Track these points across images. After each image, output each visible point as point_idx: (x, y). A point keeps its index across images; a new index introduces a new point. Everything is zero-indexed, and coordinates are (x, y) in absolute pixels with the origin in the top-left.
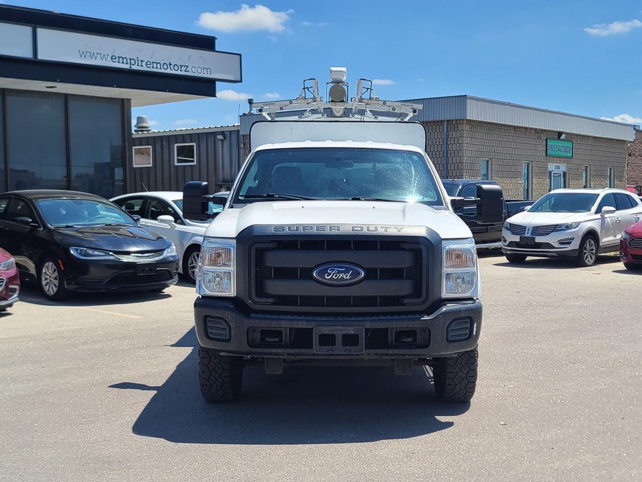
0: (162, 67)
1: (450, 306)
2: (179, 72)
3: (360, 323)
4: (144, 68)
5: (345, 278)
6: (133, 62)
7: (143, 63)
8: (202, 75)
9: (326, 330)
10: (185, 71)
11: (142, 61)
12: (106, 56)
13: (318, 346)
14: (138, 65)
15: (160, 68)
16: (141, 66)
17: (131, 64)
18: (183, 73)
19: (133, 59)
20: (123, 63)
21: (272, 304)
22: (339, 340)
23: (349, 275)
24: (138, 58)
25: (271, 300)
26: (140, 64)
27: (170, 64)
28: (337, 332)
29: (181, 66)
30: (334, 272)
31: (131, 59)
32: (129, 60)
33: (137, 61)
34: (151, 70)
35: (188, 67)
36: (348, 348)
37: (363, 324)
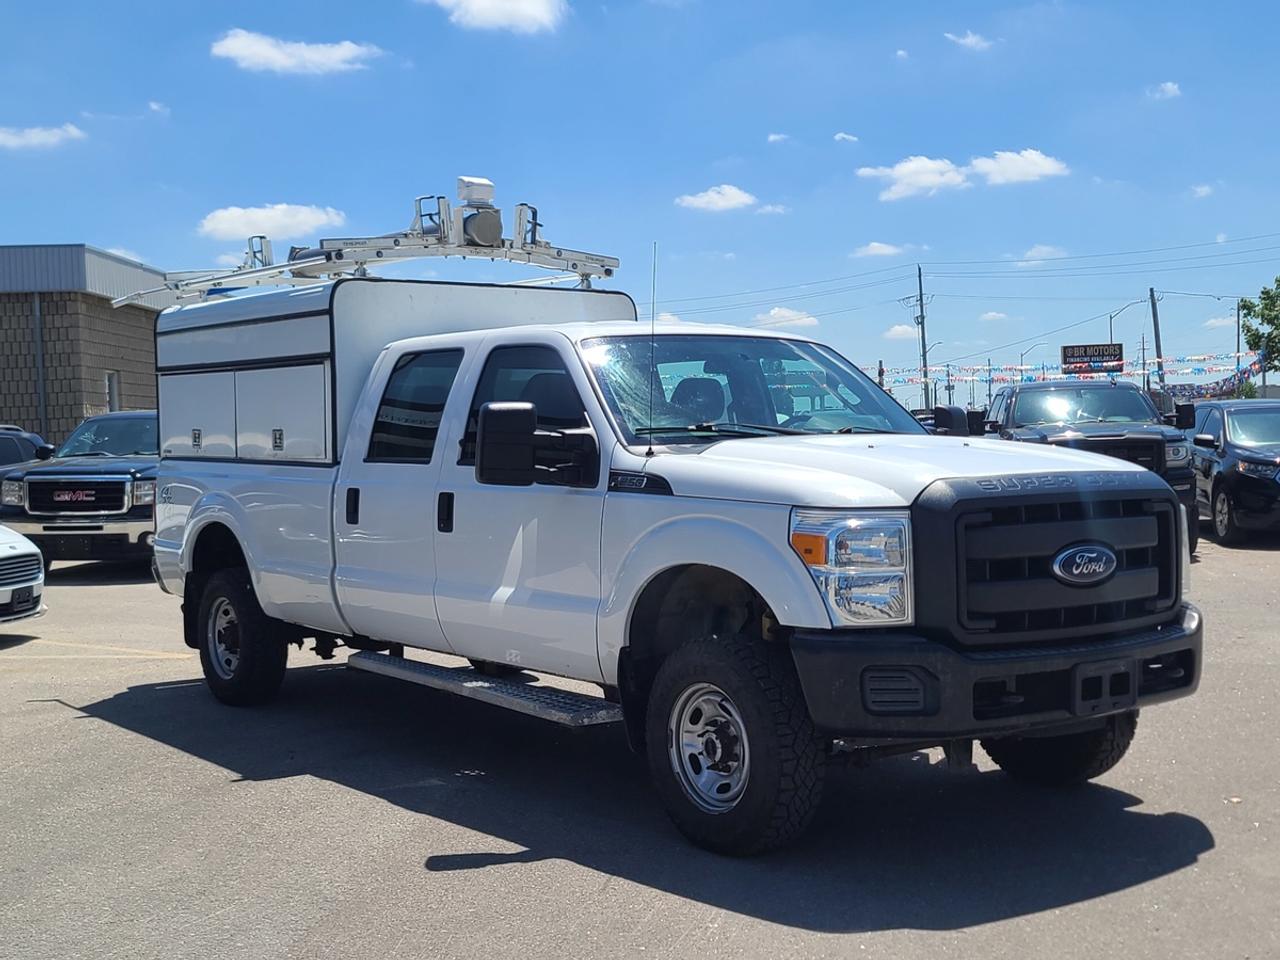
5: (1097, 570)
9: (1092, 670)
13: (1081, 702)
21: (992, 631)
22: (1106, 686)
23: (1102, 565)
25: (992, 624)
28: (1105, 671)
30: (1083, 561)
36: (1118, 698)
37: (1133, 652)
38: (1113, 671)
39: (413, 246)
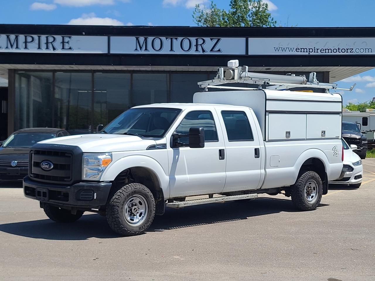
0: (332, 51)
1: (81, 184)
2: (345, 53)
4: (319, 53)
6: (311, 50)
7: (318, 50)
8: (364, 53)
9: (39, 190)
10: (350, 52)
11: (317, 49)
12: (292, 49)
14: (315, 52)
15: (331, 52)
16: (317, 52)
17: (309, 52)
18: (349, 53)
20: (304, 52)
23: (48, 166)
26: (316, 51)
28: (41, 190)
30: (45, 164)
31: (309, 49)
33: (314, 50)
34: (324, 54)
35: (353, 49)
37: (48, 188)
38: (43, 191)
39: (216, 81)
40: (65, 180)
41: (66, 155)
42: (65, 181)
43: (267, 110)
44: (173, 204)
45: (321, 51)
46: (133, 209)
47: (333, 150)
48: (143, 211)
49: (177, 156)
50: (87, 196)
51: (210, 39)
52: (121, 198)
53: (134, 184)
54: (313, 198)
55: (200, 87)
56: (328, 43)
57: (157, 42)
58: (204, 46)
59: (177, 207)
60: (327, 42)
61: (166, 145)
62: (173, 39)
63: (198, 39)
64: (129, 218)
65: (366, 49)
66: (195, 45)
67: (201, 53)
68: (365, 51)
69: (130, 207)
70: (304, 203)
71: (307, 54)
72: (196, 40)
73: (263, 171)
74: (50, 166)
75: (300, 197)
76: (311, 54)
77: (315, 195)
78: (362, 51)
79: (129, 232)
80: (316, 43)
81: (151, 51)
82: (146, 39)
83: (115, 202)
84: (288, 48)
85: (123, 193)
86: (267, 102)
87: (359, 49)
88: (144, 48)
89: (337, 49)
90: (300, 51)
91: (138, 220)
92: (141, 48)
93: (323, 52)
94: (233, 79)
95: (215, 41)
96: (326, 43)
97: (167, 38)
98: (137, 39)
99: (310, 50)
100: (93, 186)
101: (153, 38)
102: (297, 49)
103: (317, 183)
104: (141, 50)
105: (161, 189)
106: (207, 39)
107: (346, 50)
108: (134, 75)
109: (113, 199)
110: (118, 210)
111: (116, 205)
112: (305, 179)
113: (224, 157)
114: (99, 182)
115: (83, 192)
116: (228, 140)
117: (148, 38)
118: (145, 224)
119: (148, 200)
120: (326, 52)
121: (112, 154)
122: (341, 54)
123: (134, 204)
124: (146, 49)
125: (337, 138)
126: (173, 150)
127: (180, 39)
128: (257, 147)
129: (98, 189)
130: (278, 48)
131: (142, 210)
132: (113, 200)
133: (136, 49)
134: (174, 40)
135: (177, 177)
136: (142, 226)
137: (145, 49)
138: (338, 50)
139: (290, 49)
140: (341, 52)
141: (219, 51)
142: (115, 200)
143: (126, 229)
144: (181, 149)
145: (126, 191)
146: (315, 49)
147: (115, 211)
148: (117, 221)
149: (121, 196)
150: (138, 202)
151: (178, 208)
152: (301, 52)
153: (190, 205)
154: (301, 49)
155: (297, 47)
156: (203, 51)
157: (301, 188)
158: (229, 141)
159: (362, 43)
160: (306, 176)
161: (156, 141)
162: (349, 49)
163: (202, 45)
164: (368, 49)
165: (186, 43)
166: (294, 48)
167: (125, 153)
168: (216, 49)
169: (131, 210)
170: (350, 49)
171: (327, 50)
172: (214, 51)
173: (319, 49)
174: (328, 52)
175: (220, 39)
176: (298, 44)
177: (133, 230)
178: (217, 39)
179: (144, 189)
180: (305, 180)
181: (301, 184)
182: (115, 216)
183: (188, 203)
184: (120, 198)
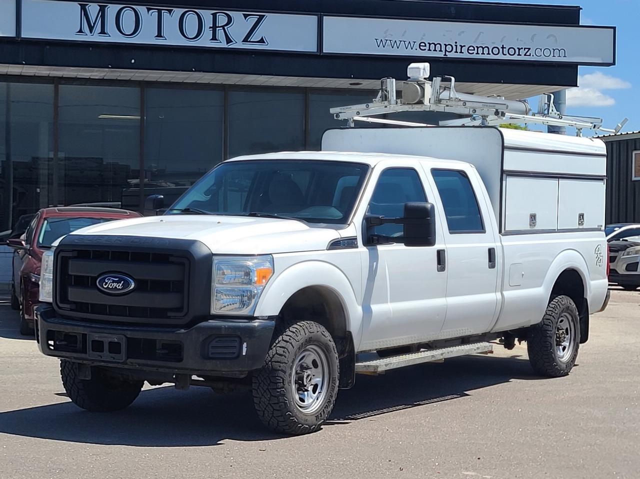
0: (490, 52)
1: (212, 323)
2: (516, 57)
3: (123, 332)
4: (466, 55)
5: (118, 288)
6: (449, 48)
8: (551, 59)
9: (97, 337)
10: (525, 55)
11: (462, 47)
12: (412, 44)
13: (91, 352)
14: (456, 52)
15: (489, 54)
16: (461, 52)
17: (446, 50)
18: (522, 58)
19: (449, 45)
20: (435, 50)
21: (71, 310)
22: (106, 347)
23: (121, 285)
24: (456, 43)
25: (71, 306)
26: (459, 50)
27: (503, 48)
28: (105, 339)
29: (519, 49)
30: (109, 282)
31: (446, 45)
32: (443, 47)
33: (454, 48)
34: (475, 56)
35: (529, 49)
36: (113, 355)
37: (125, 333)
38: (110, 340)
39: (377, 107)
40: (169, 314)
41: (171, 259)
42: (169, 317)
43: (505, 168)
44: (365, 366)
45: (468, 49)
46: (305, 377)
47: (596, 252)
48: (319, 381)
49: (375, 263)
50: (225, 351)
51: (244, 14)
52: (289, 353)
53: (308, 323)
54: (565, 351)
55: (335, 118)
56: (482, 34)
57: (128, 17)
58: (230, 30)
59: (373, 371)
60: (481, 32)
61: (356, 239)
62: (163, 11)
63: (218, 14)
64: (297, 397)
65: (554, 50)
66: (210, 28)
67: (224, 45)
68: (552, 55)
69: (298, 371)
70: (554, 360)
71: (441, 55)
72: (212, 16)
73: (499, 295)
74: (127, 284)
75: (549, 348)
76: (449, 55)
77: (568, 344)
78: (547, 53)
79: (300, 425)
80: (459, 35)
81: (114, 37)
82: (102, 10)
83: (276, 362)
84: (404, 42)
85: (291, 343)
86: (506, 153)
87: (542, 50)
88: (98, 28)
89: (500, 48)
90: (427, 48)
91: (311, 400)
92: (91, 28)
93: (473, 53)
94: (421, 102)
95: (253, 20)
96: (479, 35)
97: (149, 10)
98: (83, 8)
99: (447, 47)
100: (239, 328)
101: (120, 8)
102: (422, 44)
103: (573, 320)
104: (91, 32)
105: (350, 333)
106: (237, 16)
107: (517, 50)
108: (62, 87)
109: (271, 356)
110: (283, 380)
111: (280, 368)
112: (556, 312)
113: (445, 266)
114: (252, 318)
115: (216, 342)
116: (449, 229)
117: (107, 6)
118: (325, 408)
119: (330, 356)
120: (477, 53)
121: (273, 258)
122: (508, 57)
123: (305, 365)
124: (103, 32)
125: (599, 230)
126: (368, 250)
127: (178, 12)
128: (491, 245)
129: (250, 332)
130: (383, 40)
131: (318, 379)
132: (271, 358)
133: (80, 31)
134: (165, 15)
135: (375, 308)
136: (321, 413)
137: (100, 31)
138: (501, 50)
139: (407, 43)
140: (508, 54)
141: (262, 41)
142: (277, 358)
143: (295, 419)
144: (381, 248)
145: (296, 338)
146: (456, 46)
147: (278, 381)
148: (282, 402)
149: (287, 349)
150: (312, 361)
151: (375, 374)
152: (429, 50)
153: (395, 367)
154: (430, 44)
155: (422, 39)
156: (229, 41)
157: (551, 331)
158: (451, 233)
159: (548, 38)
160: (558, 307)
161: (339, 231)
162: (522, 48)
163: (226, 27)
164: (559, 51)
165: (191, 21)
166: (415, 42)
167: (298, 255)
168: (255, 37)
169: (301, 379)
170: (525, 49)
171: (481, 48)
172: (250, 42)
173: (464, 46)
174: (483, 54)
175: (264, 16)
176: (424, 35)
177: (307, 420)
178: (258, 17)
179: (323, 333)
180: (557, 314)
181: (549, 323)
182: (278, 392)
183: (391, 364)
184: (287, 353)
